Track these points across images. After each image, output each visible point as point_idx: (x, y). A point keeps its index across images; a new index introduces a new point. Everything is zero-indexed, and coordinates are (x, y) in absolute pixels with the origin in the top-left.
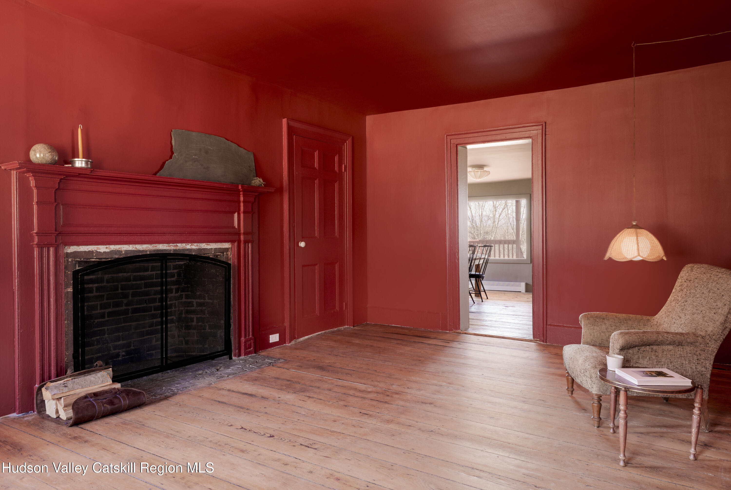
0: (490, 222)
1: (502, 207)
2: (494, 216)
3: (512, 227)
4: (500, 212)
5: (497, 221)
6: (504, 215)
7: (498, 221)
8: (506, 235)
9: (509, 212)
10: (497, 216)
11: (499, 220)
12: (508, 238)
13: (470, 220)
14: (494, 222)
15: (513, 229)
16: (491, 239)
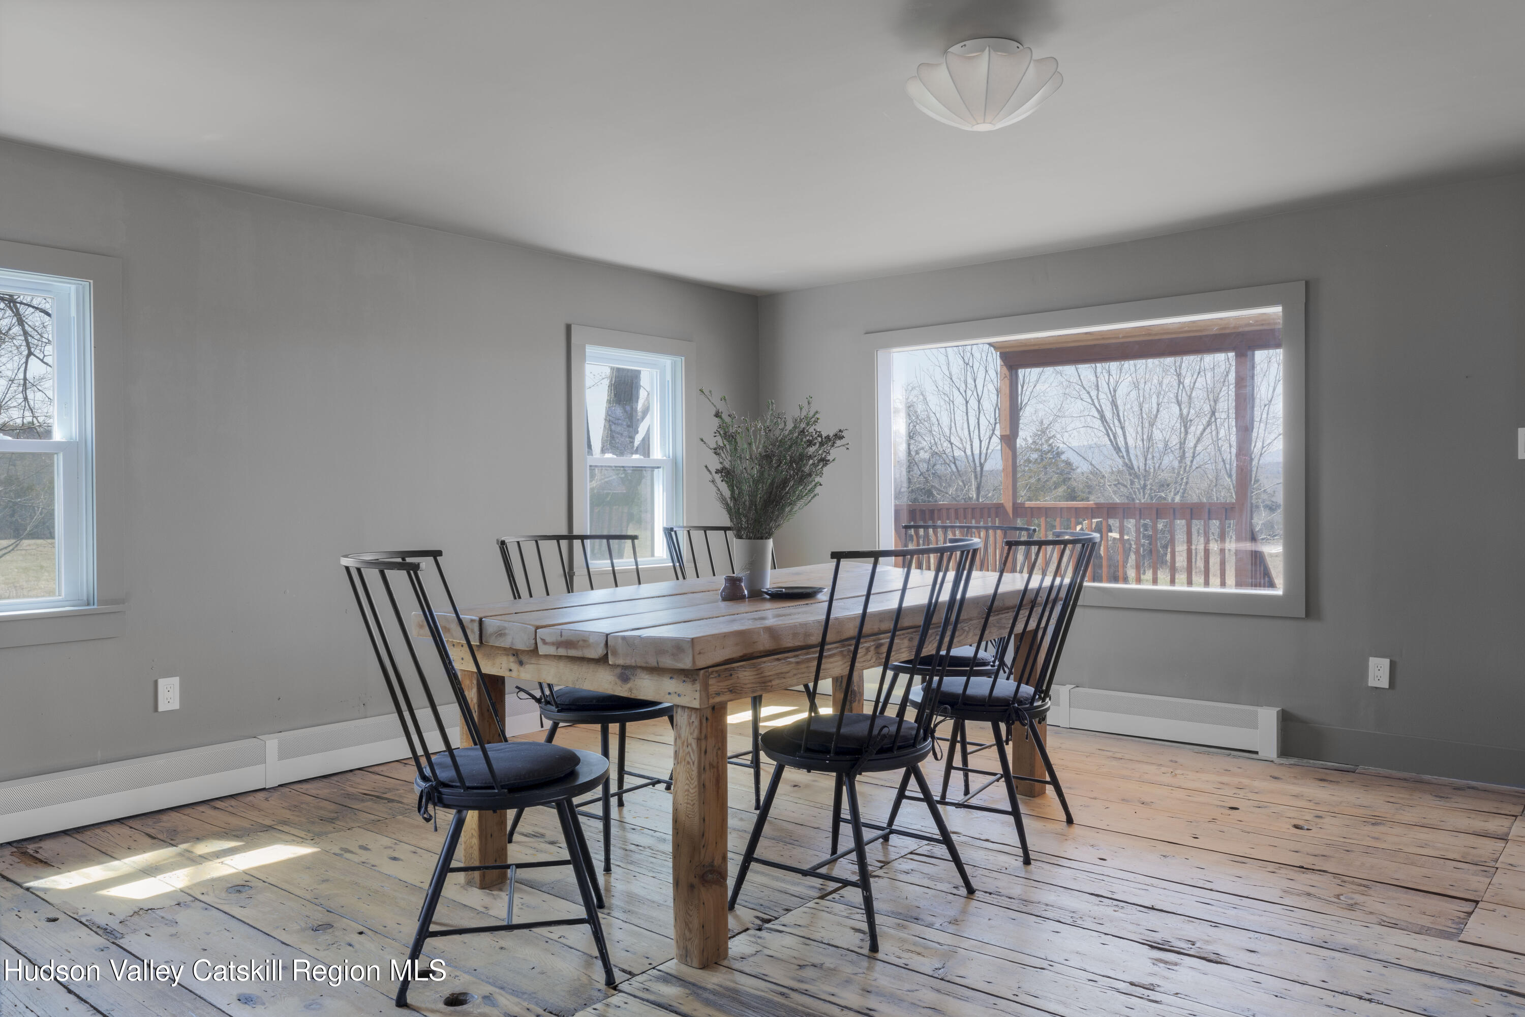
0: (1170, 461)
1: (1205, 421)
2: (1182, 444)
3: (1228, 471)
4: (1198, 432)
5: (1189, 455)
6: (1207, 440)
7: (1194, 457)
8: (1212, 490)
9: (1222, 433)
10: (1191, 442)
11: (1194, 453)
12: (1217, 498)
13: (1121, 454)
14: (1183, 457)
15: (1230, 476)
16: (1173, 499)
